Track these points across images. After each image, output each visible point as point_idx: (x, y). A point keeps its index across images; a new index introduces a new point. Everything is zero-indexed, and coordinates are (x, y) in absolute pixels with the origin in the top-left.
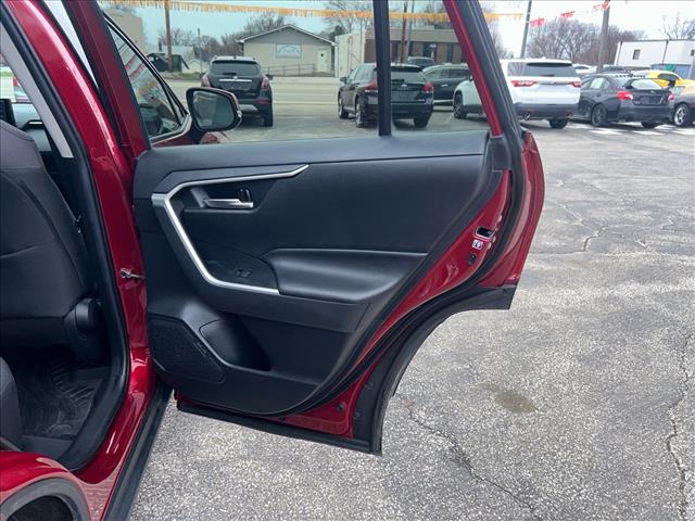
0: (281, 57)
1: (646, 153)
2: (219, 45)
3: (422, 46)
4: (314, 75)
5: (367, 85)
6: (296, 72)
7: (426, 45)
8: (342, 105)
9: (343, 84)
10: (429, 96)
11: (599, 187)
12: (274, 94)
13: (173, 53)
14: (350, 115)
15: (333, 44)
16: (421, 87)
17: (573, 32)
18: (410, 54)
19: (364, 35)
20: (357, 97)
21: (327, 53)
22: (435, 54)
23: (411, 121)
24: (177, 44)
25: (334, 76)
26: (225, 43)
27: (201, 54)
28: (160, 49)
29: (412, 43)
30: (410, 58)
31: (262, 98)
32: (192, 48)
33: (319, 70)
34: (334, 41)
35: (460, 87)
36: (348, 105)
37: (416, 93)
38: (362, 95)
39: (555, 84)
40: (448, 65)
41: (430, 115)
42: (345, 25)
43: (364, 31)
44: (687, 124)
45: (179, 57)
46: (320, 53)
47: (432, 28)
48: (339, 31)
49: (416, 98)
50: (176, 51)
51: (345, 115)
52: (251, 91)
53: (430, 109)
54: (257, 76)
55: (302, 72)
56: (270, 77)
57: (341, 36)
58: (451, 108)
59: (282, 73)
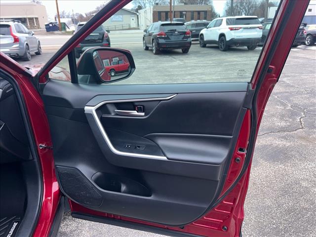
0: (114, 21)
1: (301, 61)
2: (83, 17)
3: (179, 13)
4: (130, 29)
5: (158, 33)
6: (121, 28)
7: (181, 12)
8: (145, 44)
9: (145, 33)
10: (189, 37)
11: (288, 82)
12: (111, 40)
13: (61, 22)
14: (150, 48)
15: (138, 14)
16: (185, 33)
17: (246, 3)
18: (174, 17)
19: (152, 9)
20: (153, 39)
21: (135, 18)
22: (186, 17)
23: (180, 50)
24: (64, 17)
25: (139, 29)
26: (86, 15)
27: (74, 21)
28: (56, 20)
29: (175, 12)
30: (174, 19)
31: (105, 43)
32: (71, 19)
33: (132, 27)
34: (138, 12)
35: (202, 32)
36: (148, 44)
37: (183, 36)
38: (156, 39)
39: (251, 28)
40: (193, 22)
41: (190, 47)
42: (143, 5)
43: (152, 7)
44: (312, 44)
45: (64, 23)
46: (132, 18)
47: (183, 4)
48: (140, 8)
49: (183, 38)
50: (62, 20)
51: (147, 49)
52: (99, 39)
53: (190, 43)
54: (102, 32)
55: (124, 28)
56: (108, 31)
57: (141, 10)
58: (198, 42)
59: (114, 29)
